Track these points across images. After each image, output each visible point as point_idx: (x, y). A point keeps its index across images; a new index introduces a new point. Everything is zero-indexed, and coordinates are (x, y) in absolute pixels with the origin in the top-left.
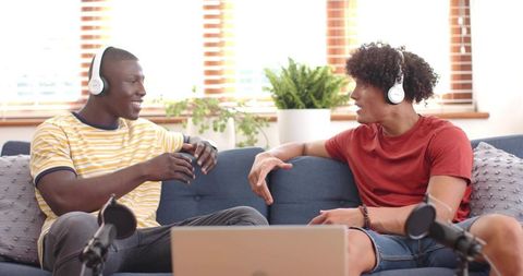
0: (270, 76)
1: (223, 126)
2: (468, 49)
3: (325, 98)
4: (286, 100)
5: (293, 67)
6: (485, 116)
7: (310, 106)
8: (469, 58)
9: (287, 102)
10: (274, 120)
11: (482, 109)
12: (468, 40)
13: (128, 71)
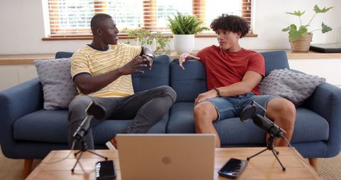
0: (170, 20)
1: (151, 42)
2: (250, 8)
3: (193, 30)
4: (177, 31)
5: (180, 17)
6: (256, 36)
7: (187, 33)
8: (250, 12)
9: (177, 32)
10: (172, 37)
11: (254, 33)
12: (250, 4)
13: (109, 24)
